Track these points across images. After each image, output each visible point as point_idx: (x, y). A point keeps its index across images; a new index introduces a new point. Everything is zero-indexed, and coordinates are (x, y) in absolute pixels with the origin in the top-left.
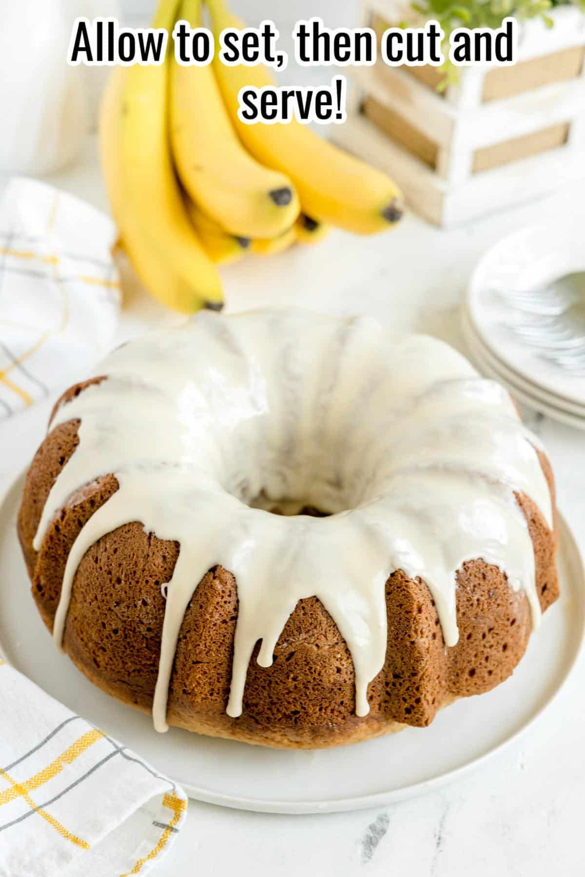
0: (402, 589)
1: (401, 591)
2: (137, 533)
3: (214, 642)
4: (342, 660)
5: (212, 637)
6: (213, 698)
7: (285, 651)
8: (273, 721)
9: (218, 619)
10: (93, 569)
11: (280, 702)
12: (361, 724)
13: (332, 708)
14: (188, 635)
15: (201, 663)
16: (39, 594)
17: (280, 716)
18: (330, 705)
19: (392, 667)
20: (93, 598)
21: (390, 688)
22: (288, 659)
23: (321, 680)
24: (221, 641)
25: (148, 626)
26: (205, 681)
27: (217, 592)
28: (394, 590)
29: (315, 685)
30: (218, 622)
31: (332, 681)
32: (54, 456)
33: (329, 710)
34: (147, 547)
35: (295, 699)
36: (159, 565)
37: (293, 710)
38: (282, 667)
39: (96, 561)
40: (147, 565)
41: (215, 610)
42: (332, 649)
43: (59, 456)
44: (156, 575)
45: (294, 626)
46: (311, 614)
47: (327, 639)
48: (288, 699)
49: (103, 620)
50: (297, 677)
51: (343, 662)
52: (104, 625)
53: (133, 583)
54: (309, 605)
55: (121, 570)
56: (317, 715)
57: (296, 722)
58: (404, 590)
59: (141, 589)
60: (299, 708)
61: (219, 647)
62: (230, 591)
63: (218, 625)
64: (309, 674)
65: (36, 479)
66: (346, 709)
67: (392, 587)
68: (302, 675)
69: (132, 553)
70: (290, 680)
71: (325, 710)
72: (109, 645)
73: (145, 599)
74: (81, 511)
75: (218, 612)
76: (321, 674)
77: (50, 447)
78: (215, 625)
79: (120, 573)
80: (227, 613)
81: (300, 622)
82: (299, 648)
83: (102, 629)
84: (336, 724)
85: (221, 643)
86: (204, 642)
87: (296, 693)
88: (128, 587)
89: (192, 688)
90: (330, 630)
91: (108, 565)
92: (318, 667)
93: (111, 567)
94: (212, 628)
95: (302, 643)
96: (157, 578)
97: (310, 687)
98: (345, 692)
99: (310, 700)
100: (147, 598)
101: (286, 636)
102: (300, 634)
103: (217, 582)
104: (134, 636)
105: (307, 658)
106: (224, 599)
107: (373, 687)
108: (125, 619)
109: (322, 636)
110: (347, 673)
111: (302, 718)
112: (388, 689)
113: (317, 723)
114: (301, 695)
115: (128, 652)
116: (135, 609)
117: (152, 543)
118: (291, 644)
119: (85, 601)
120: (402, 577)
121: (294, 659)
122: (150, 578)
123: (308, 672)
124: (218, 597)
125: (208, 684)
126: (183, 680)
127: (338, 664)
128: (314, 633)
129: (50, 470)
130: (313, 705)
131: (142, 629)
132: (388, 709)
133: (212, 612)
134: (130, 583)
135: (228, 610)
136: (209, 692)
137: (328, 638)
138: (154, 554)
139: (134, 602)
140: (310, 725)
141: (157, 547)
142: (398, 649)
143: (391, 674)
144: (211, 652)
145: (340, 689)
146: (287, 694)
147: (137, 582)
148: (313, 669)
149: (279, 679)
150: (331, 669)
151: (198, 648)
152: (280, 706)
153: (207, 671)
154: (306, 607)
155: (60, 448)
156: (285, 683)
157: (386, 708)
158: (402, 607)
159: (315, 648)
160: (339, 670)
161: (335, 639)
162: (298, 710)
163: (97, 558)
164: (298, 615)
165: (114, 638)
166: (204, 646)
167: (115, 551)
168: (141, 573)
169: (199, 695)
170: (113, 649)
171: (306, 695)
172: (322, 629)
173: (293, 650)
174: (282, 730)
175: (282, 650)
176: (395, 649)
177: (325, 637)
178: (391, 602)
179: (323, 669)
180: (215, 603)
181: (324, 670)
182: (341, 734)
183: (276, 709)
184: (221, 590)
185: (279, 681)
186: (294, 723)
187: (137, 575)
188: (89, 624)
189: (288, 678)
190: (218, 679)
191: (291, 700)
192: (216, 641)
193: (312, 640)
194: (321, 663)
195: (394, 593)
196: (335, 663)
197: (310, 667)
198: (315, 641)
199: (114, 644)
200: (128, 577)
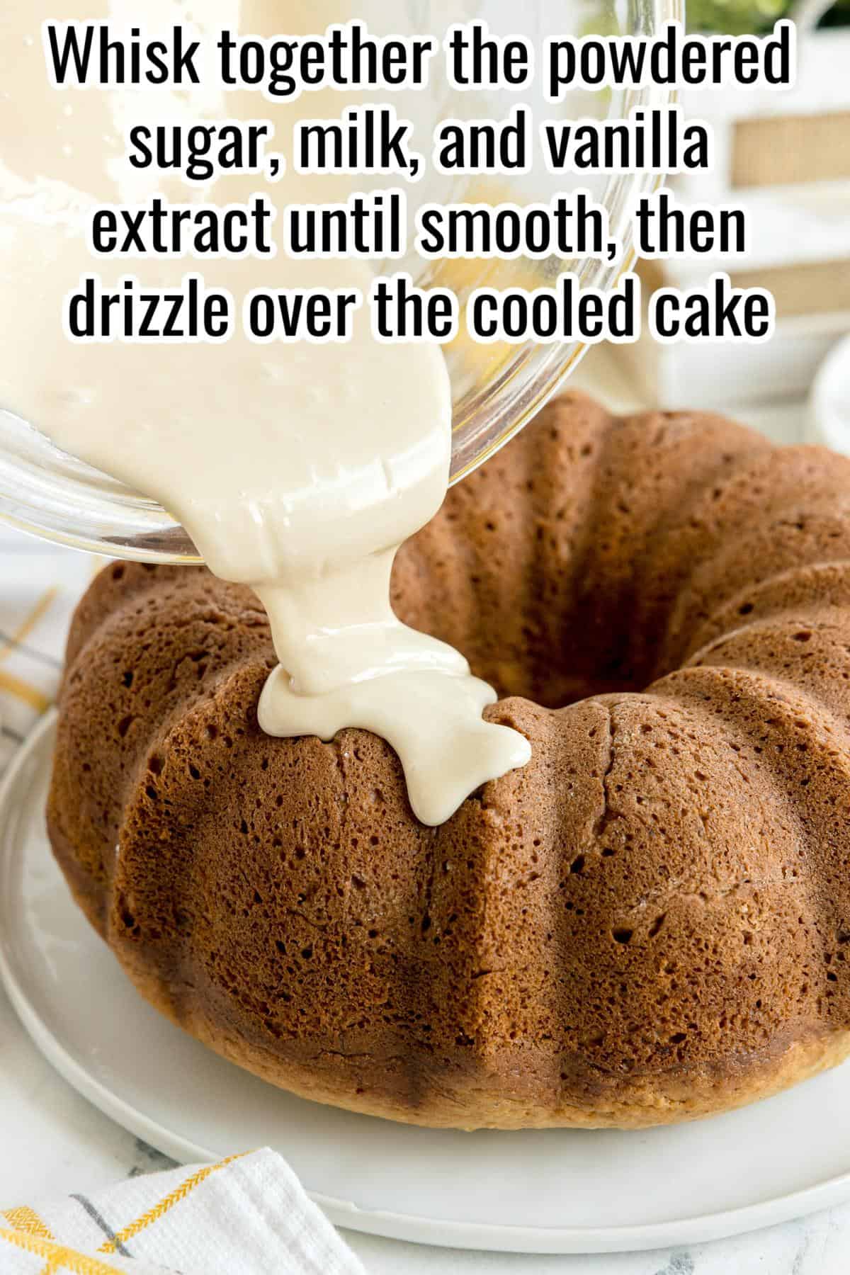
0: (827, 769)
1: (828, 773)
2: (313, 760)
3: (508, 927)
4: (750, 916)
5: (503, 916)
6: (516, 1041)
7: (646, 916)
8: (636, 1064)
9: (508, 881)
10: (241, 845)
11: (646, 1022)
12: (793, 1045)
13: (744, 1017)
14: (454, 927)
15: (490, 972)
16: (129, 931)
17: (649, 1050)
18: (739, 1010)
19: (834, 923)
20: (251, 900)
21: (835, 964)
22: (653, 933)
23: (719, 963)
24: (520, 923)
25: (371, 927)
26: (499, 1008)
27: (496, 830)
28: (814, 774)
29: (709, 975)
30: (510, 886)
31: (739, 961)
32: (111, 674)
33: (738, 1022)
34: (340, 780)
35: (674, 1010)
36: (370, 808)
37: (673, 1034)
38: (644, 949)
39: (244, 830)
40: (348, 811)
41: (500, 865)
42: (731, 898)
43: (120, 671)
44: (370, 827)
45: (653, 866)
46: (680, 839)
47: (718, 880)
48: (661, 1013)
49: (278, 938)
50: (675, 965)
51: (754, 921)
52: (281, 947)
53: (329, 849)
54: (672, 824)
55: (299, 833)
56: (719, 1035)
57: (681, 1057)
58: (832, 769)
59: (346, 858)
60: (683, 1027)
61: (518, 935)
62: (519, 826)
63: (510, 892)
64: (697, 953)
65: (82, 726)
66: (766, 1016)
67: (809, 769)
68: (684, 957)
69: (314, 797)
70: (662, 973)
71: (732, 1022)
72: (296, 984)
73: (357, 875)
74: (191, 749)
75: (506, 867)
76: (719, 950)
77: (97, 662)
78: (504, 893)
79: (299, 836)
80: (521, 866)
81: (663, 858)
82: (671, 906)
83: (277, 956)
84: (753, 1048)
85: (521, 927)
86: (489, 929)
87: (677, 997)
88: (320, 860)
89: (476, 1028)
90: (720, 863)
91: (270, 830)
92: (712, 937)
93: (278, 831)
94: (501, 899)
95: (675, 896)
96: (373, 831)
97: (701, 978)
98: (761, 981)
99: (703, 1007)
100: (360, 872)
101: (642, 888)
102: (667, 879)
103: (491, 813)
104: (344, 955)
105: (688, 922)
106: (512, 842)
107: (805, 966)
108: (324, 923)
109: (709, 876)
110: (761, 941)
111: (692, 1046)
112: (832, 968)
113: (720, 1052)
114: (686, 1001)
115: (336, 988)
116: (342, 899)
117: (346, 771)
118: (654, 902)
119: (233, 912)
120: (823, 748)
121: (665, 929)
122: (358, 834)
123: (694, 951)
124: (500, 840)
125: (505, 1014)
126: (454, 1020)
127: (744, 926)
128: (692, 873)
129: (107, 699)
130: (709, 1016)
131: (361, 935)
132: (836, 1009)
133: (496, 868)
134: (323, 852)
135: (522, 861)
136: (507, 1030)
137: (720, 878)
138: (355, 790)
139: (337, 886)
140: (707, 1058)
141: (358, 777)
142: (841, 883)
143: (833, 936)
144: (505, 947)
145: (753, 977)
146: (659, 1003)
147: (337, 847)
148: (704, 942)
149: (641, 975)
150: (734, 937)
151: (481, 944)
152: (647, 1030)
153: (503, 988)
154: (667, 827)
155: (117, 661)
156: (652, 982)
157: (831, 1007)
158: (836, 802)
159: (701, 901)
160: (748, 939)
161: (732, 878)
162: (682, 1031)
163: (244, 824)
164: (657, 845)
165: (305, 969)
166: (491, 937)
167: (280, 801)
168: (339, 830)
169: (490, 1039)
170: (304, 990)
171: (695, 997)
172: (706, 863)
173: (661, 912)
174: (656, 1080)
175: (640, 916)
176: (835, 883)
177: (715, 876)
178: (813, 797)
179: (720, 940)
180: (497, 851)
181: (722, 941)
182: (764, 1069)
183: (640, 1039)
184: (502, 826)
185: (640, 981)
186: (677, 1060)
187: (334, 835)
188: (246, 955)
189: (658, 971)
190: (523, 1001)
191: (667, 1015)
192: (510, 923)
193: (693, 886)
194: (715, 929)
195: (815, 779)
196: (740, 925)
197: (696, 939)
198: (697, 888)
199: (306, 979)
200: (315, 841)
